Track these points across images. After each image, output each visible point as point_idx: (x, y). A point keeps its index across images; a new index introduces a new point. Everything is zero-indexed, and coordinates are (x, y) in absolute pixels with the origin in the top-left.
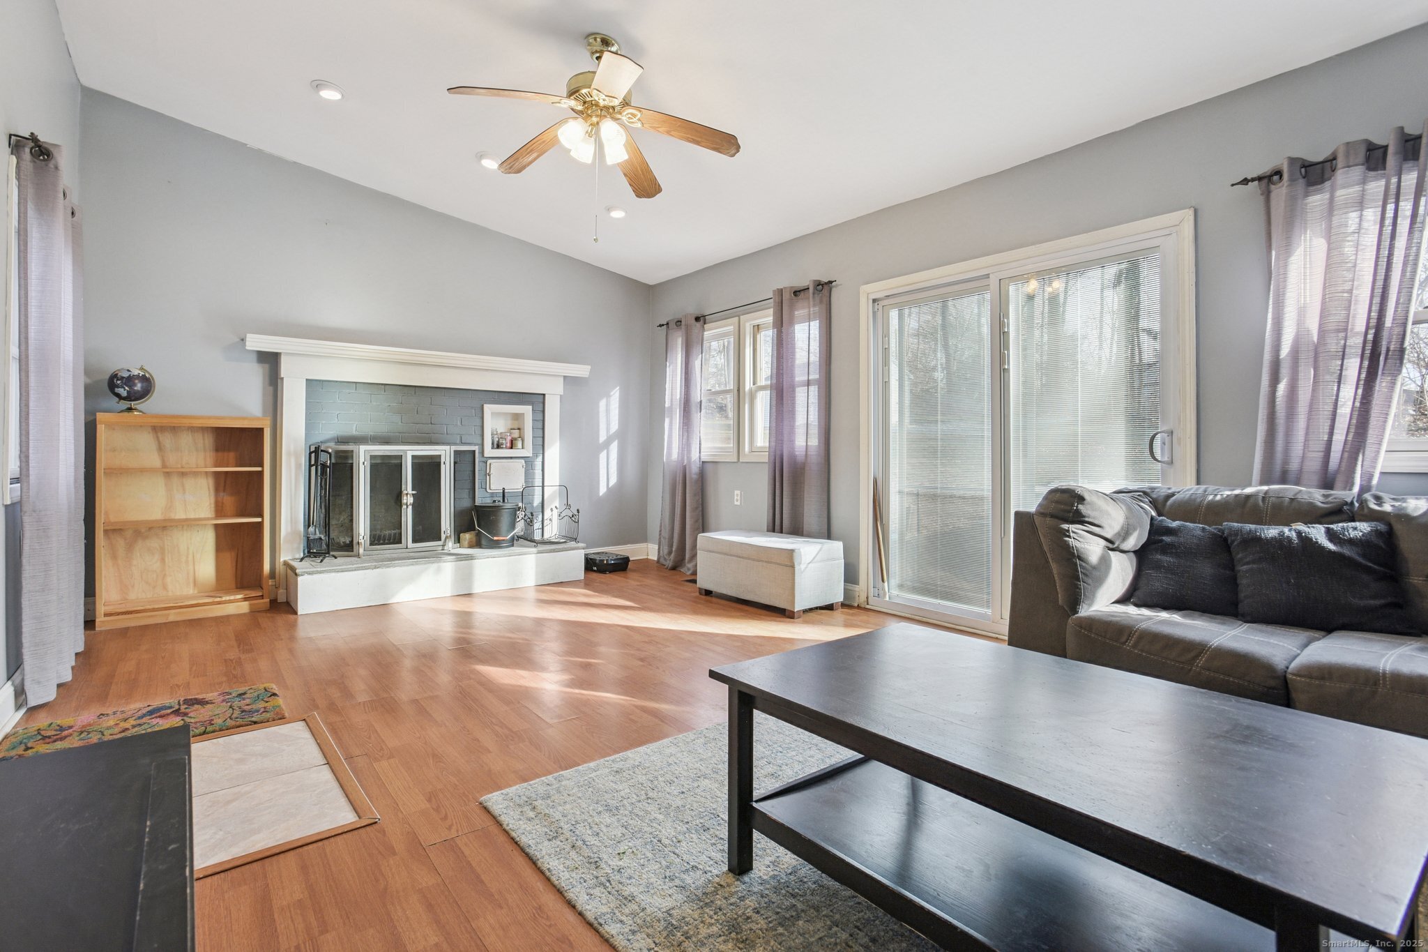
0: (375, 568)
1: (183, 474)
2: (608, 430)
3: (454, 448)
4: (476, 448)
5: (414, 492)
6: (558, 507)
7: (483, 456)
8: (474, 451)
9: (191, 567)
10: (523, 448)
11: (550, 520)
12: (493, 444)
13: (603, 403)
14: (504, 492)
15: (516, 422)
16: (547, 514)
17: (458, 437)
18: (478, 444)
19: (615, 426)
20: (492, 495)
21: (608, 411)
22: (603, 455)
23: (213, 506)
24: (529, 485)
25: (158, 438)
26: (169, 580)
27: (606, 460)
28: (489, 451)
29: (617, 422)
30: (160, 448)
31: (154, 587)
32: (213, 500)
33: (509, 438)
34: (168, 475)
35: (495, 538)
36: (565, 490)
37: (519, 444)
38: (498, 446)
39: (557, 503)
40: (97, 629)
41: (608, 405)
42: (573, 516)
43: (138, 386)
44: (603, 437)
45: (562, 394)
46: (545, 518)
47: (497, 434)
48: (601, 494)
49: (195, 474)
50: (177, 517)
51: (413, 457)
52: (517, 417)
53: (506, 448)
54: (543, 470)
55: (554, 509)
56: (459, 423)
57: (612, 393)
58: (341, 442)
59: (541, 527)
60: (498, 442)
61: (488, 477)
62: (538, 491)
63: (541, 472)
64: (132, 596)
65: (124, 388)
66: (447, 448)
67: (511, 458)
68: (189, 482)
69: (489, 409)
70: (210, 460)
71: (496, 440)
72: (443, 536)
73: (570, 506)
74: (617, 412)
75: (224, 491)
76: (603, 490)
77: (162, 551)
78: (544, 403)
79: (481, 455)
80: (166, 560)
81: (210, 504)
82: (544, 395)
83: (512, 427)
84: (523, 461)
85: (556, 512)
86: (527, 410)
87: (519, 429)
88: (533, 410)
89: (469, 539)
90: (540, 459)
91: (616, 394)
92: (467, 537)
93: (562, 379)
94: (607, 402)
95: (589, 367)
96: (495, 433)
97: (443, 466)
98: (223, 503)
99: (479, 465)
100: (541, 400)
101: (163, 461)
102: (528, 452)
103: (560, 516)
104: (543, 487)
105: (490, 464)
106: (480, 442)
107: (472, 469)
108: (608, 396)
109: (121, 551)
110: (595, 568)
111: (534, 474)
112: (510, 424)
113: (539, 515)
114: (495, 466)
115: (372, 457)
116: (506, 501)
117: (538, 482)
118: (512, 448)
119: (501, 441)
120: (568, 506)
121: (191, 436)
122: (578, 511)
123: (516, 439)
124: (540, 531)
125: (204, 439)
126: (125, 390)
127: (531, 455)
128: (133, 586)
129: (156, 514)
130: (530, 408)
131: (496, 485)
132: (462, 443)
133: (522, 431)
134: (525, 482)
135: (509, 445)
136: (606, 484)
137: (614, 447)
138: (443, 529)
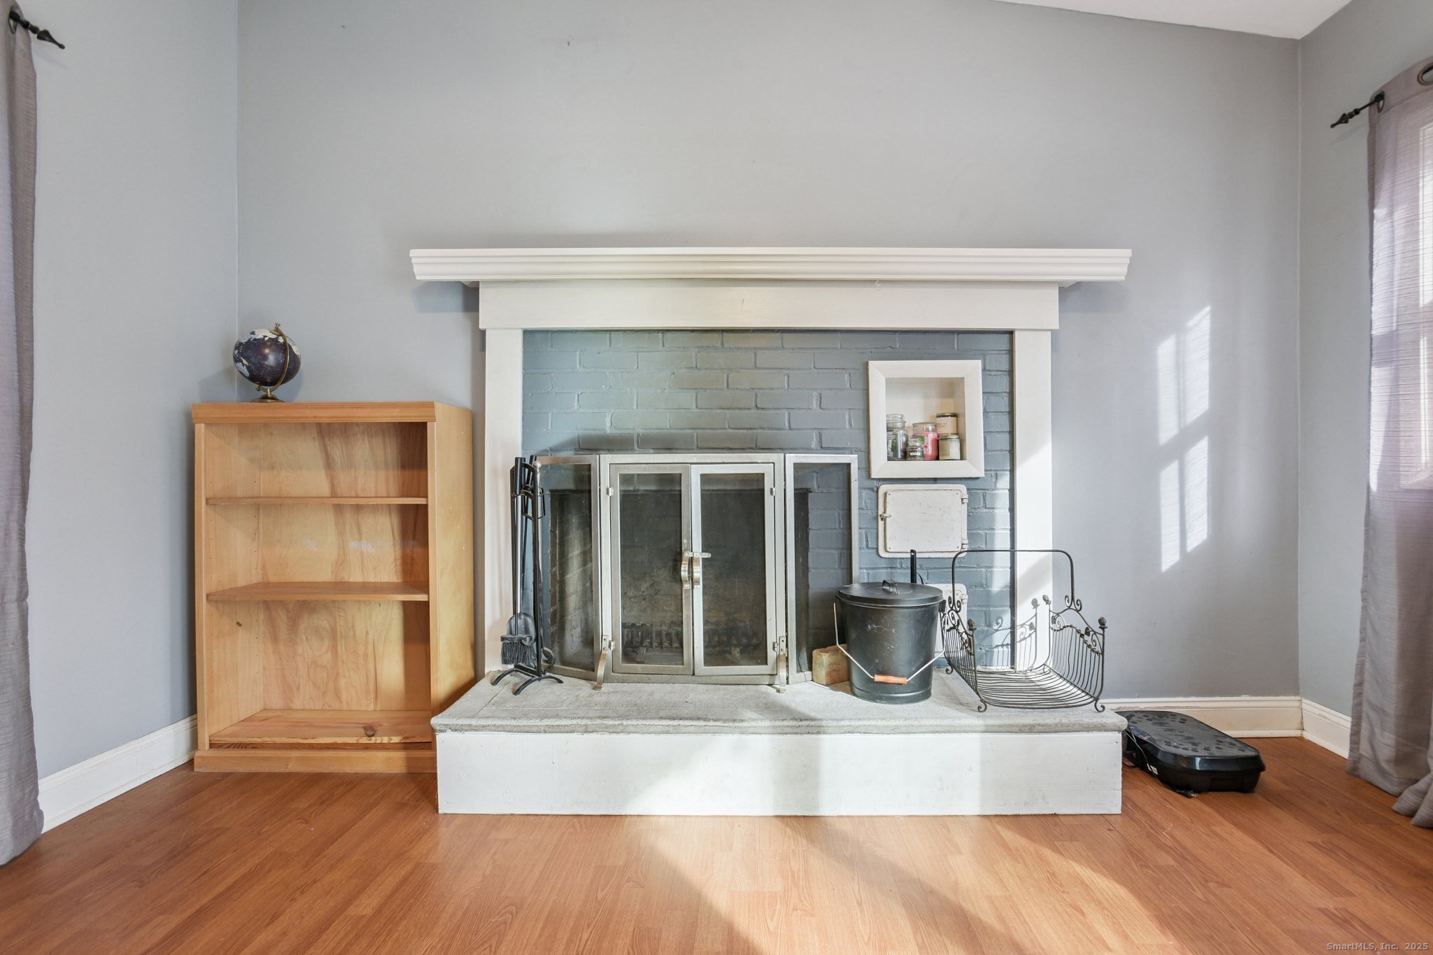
0: (586, 732)
1: (358, 508)
2: (1181, 412)
3: (792, 458)
4: (852, 459)
5: (707, 555)
6: (1051, 599)
7: (869, 475)
8: (849, 465)
9: (371, 666)
10: (962, 458)
11: (1031, 627)
12: (894, 448)
13: (1165, 350)
14: (913, 559)
15: (951, 401)
16: (1024, 612)
17: (815, 434)
18: (857, 451)
19: (1200, 403)
20: (892, 563)
21: (1180, 367)
22: (1169, 475)
23: (399, 562)
24: (979, 548)
25: (325, 446)
26: (343, 682)
27: (1177, 486)
28: (881, 466)
29: (1206, 392)
30: (329, 464)
31: (324, 693)
32: (399, 553)
33: (931, 436)
34: (338, 509)
35: (878, 678)
36: (1065, 561)
37: (953, 448)
38: (906, 456)
39: (1048, 590)
40: (196, 770)
41: (1180, 353)
42: (1087, 633)
43: (271, 359)
44: (1168, 430)
45: (1057, 327)
46: (1019, 622)
47: (903, 428)
48: (1165, 566)
49: (375, 508)
50: (352, 580)
51: (705, 478)
52: (952, 388)
53: (924, 457)
54: (1012, 509)
55: (1041, 602)
56: (815, 405)
57: (1190, 324)
58: (583, 449)
59: (1008, 641)
60: (906, 444)
61: (881, 523)
62: (1002, 560)
63: (1008, 514)
64: (297, 704)
65: (242, 362)
66: (775, 457)
67: (935, 480)
68: (368, 521)
69: (880, 371)
70: (393, 488)
71: (901, 440)
72: (772, 655)
73: (1079, 603)
74: (1205, 367)
75: (414, 538)
76: (1170, 557)
77: (334, 636)
78: (1011, 352)
79: (864, 474)
80: (339, 650)
81: (395, 560)
82: (1011, 333)
83: (940, 412)
84: (963, 488)
85: (1044, 612)
86: (970, 370)
87: (954, 415)
88: (984, 370)
89: (830, 664)
90: (1004, 482)
91: (1201, 324)
92: (824, 659)
93: (1054, 293)
94: (1178, 343)
95: (1128, 253)
96: (899, 425)
97: (768, 500)
98: (413, 559)
99: (860, 497)
100: (1006, 346)
101: (333, 486)
102: (974, 467)
103: (1054, 620)
104: (1013, 551)
105: (885, 494)
106: (862, 446)
107: (846, 507)
108: (1178, 328)
109: (283, 631)
110: (1155, 770)
111: (992, 518)
112: (935, 405)
113: (1004, 612)
114: (897, 501)
115: (626, 479)
116: (919, 582)
117: (1002, 541)
118: (937, 458)
119: (911, 444)
120: (1075, 603)
121: (367, 442)
122: (1102, 623)
123: (946, 439)
124: (1007, 650)
125: (385, 449)
126: (243, 364)
127: (983, 475)
128: (298, 689)
129: (324, 574)
130: (977, 364)
131: (897, 543)
132: (823, 449)
133: (960, 419)
134: (970, 536)
135: (930, 451)
136: (1177, 542)
137: (1199, 455)
138: (771, 638)
